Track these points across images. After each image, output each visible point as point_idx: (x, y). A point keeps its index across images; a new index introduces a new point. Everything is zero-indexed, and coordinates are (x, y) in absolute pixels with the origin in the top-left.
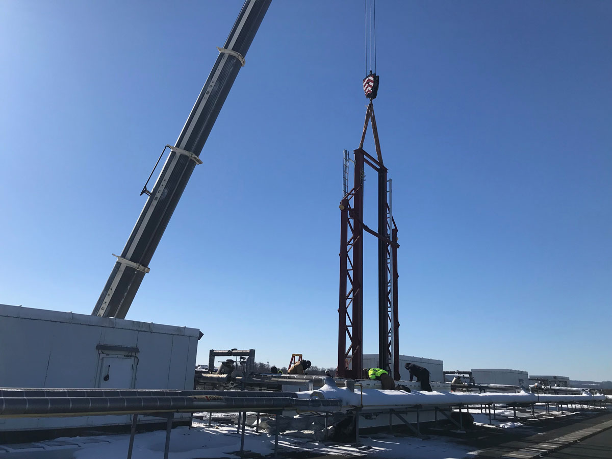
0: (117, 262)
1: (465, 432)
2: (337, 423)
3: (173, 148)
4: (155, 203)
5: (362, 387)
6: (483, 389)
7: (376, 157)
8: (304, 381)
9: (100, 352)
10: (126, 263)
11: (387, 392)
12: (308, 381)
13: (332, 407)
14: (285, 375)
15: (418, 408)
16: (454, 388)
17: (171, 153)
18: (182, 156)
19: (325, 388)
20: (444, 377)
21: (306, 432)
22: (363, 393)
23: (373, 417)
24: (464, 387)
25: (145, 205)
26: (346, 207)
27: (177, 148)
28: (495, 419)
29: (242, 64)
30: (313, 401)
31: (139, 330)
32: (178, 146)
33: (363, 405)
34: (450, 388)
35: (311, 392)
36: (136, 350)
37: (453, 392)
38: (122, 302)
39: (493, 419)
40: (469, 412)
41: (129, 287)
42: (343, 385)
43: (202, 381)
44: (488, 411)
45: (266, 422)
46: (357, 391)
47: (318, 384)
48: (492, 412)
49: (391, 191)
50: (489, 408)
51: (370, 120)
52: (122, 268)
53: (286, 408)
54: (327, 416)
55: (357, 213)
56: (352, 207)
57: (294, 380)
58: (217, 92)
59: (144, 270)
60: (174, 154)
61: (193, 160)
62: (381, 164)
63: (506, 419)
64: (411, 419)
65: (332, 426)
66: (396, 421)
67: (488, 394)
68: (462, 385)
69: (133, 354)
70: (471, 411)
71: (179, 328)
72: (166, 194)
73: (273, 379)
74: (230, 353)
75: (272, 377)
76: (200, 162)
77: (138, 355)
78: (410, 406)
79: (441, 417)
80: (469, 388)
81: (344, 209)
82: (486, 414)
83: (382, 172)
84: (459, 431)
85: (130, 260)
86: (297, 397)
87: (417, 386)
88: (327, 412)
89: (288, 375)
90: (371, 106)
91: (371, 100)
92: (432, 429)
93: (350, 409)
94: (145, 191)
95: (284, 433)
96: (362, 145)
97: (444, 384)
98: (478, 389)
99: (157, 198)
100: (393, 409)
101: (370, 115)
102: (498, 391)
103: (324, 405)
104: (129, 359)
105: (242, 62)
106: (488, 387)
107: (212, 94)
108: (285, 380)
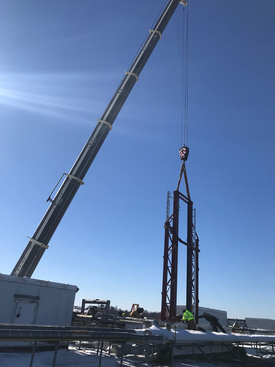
0: (30, 241)
1: (241, 361)
2: (160, 351)
3: (68, 175)
4: (55, 207)
5: (176, 328)
6: (253, 332)
7: (186, 195)
8: (140, 322)
9: (16, 299)
10: (35, 242)
11: (192, 332)
12: (142, 322)
13: (157, 341)
14: (128, 318)
15: (211, 343)
16: (234, 330)
17: (66, 178)
18: (73, 180)
19: (153, 327)
20: (228, 322)
21: (140, 356)
22: (176, 332)
23: (183, 348)
24: (241, 330)
25: (49, 208)
26: (168, 227)
27: (70, 175)
28: (260, 352)
29: (111, 129)
30: (145, 336)
31: (41, 285)
32: (71, 174)
33: (176, 339)
34: (231, 330)
35: (144, 330)
36: (38, 298)
37: (233, 334)
38: (31, 266)
39: (259, 352)
40: (244, 347)
41: (35, 257)
42: (164, 326)
43: (77, 319)
44: (256, 347)
45: (115, 348)
46: (173, 331)
47: (148, 324)
48: (258, 347)
49: (195, 216)
50: (257, 345)
51: (183, 173)
52: (32, 245)
53: (128, 340)
54: (153, 346)
55: (175, 230)
56: (172, 226)
57: (134, 322)
58: (96, 144)
59: (45, 247)
60: (68, 178)
61: (79, 182)
62: (189, 199)
63: (267, 352)
64: (207, 350)
65: (156, 353)
66: (197, 351)
67: (255, 335)
68: (239, 328)
69: (36, 301)
70: (245, 346)
71: (64, 285)
72: (62, 202)
73: (120, 320)
74: (94, 302)
75: (120, 319)
76: (83, 184)
77: (39, 301)
78: (206, 342)
79: (226, 350)
80: (243, 331)
81: (167, 228)
82: (254, 348)
83: (190, 204)
84: (237, 360)
85: (37, 241)
86: (135, 333)
87: (210, 328)
88: (154, 344)
89: (130, 318)
90: (184, 165)
91: (184, 162)
92: (220, 357)
93: (169, 342)
94: (49, 199)
95: (126, 356)
96: (178, 188)
97: (228, 328)
98: (249, 332)
99: (56, 204)
100: (194, 343)
101: (183, 170)
102: (262, 333)
103: (151, 339)
104: (33, 304)
105: (111, 128)
106: (255, 331)
107: (92, 145)
108: (128, 321)
